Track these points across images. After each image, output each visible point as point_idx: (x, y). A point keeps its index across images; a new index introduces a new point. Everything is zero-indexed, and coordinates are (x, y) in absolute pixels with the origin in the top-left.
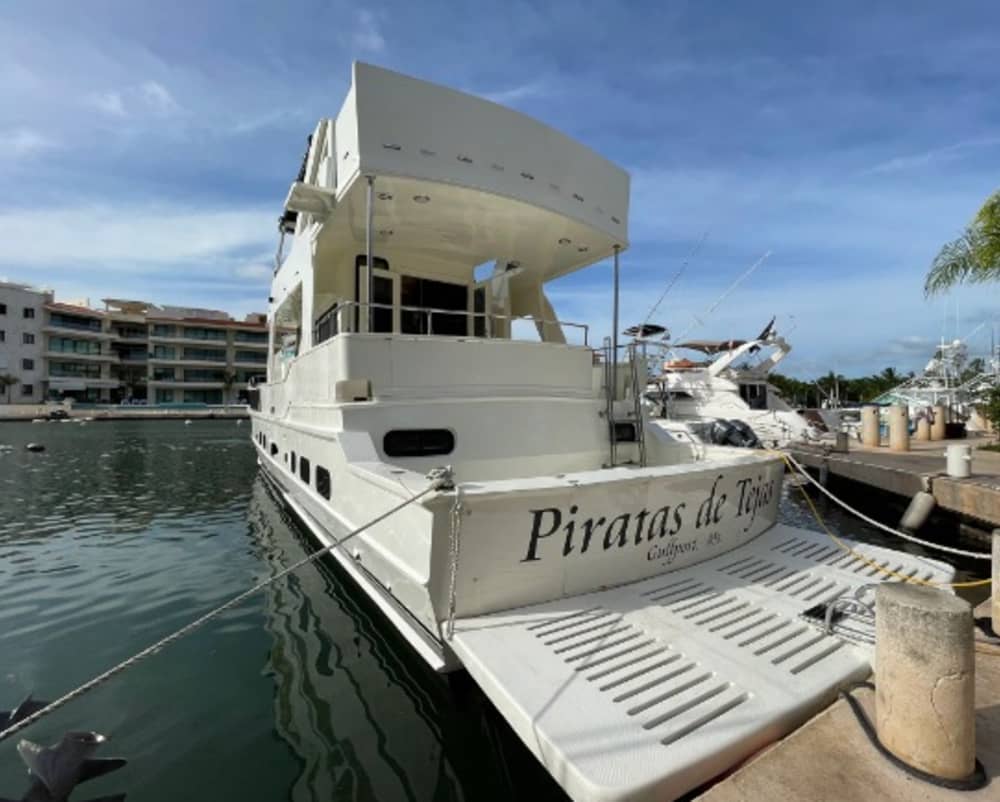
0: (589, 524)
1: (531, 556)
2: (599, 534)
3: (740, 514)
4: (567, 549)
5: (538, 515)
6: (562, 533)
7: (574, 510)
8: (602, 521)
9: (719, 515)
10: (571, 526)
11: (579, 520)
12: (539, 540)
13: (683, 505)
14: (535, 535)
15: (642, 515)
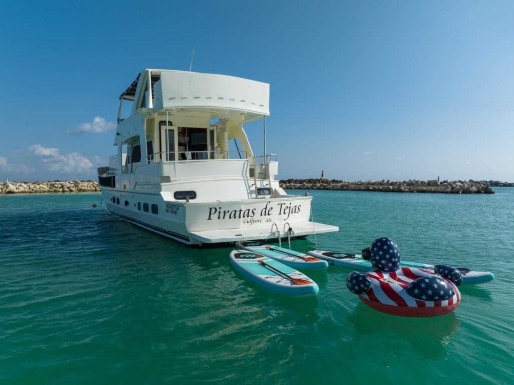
0: (225, 212)
1: (209, 219)
2: (227, 215)
3: (280, 214)
4: (219, 218)
5: (211, 209)
6: (217, 214)
7: (220, 208)
8: (228, 212)
9: (270, 213)
10: (220, 212)
11: (222, 211)
12: (211, 215)
13: (255, 209)
14: (210, 214)
15: (240, 211)
